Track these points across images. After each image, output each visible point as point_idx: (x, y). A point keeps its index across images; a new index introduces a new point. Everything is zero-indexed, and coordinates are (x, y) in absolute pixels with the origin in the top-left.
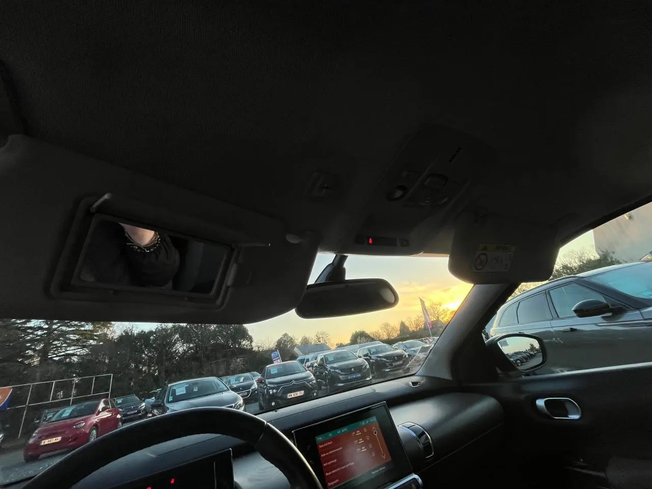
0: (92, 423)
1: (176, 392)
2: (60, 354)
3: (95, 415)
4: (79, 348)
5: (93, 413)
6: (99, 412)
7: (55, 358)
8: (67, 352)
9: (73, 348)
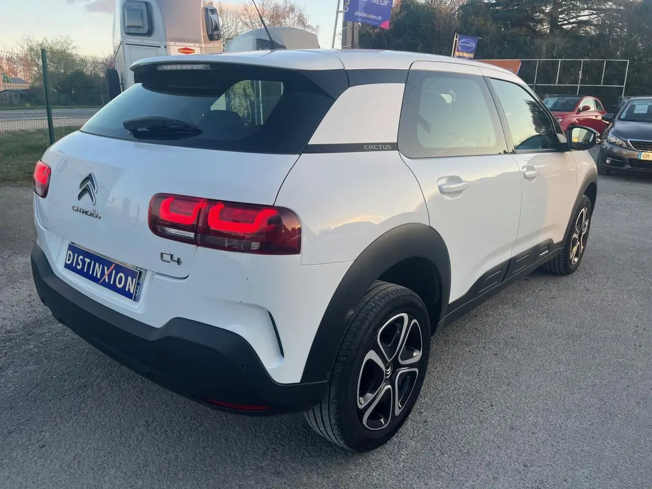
0: (569, 121)
1: (636, 109)
2: (571, 21)
3: (575, 113)
4: (593, 14)
5: (572, 110)
6: (579, 111)
7: (565, 27)
8: (579, 18)
9: (586, 12)
